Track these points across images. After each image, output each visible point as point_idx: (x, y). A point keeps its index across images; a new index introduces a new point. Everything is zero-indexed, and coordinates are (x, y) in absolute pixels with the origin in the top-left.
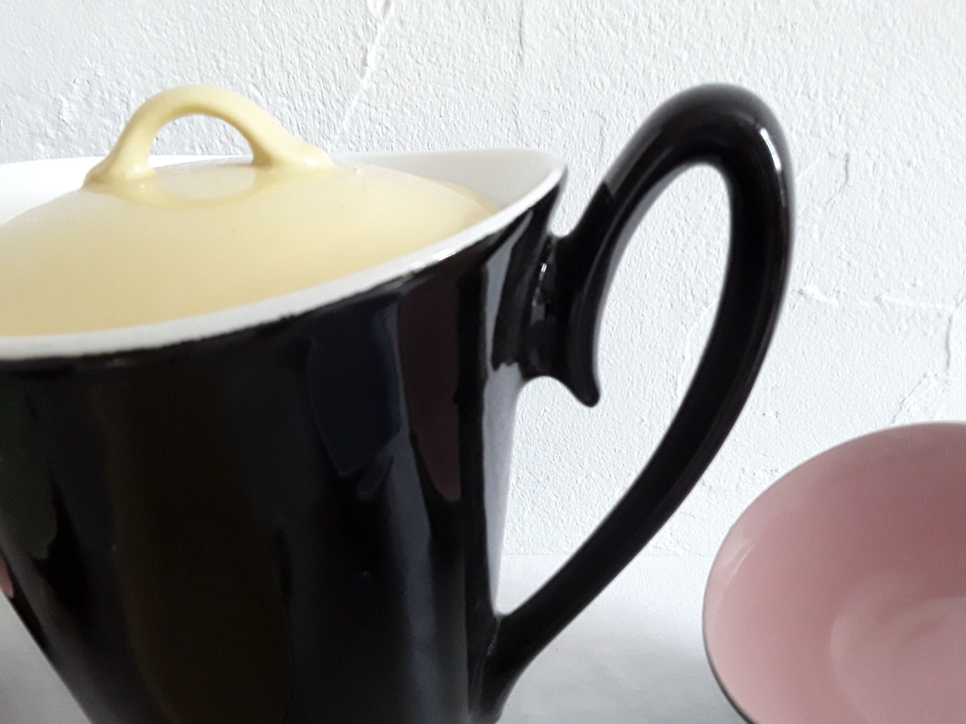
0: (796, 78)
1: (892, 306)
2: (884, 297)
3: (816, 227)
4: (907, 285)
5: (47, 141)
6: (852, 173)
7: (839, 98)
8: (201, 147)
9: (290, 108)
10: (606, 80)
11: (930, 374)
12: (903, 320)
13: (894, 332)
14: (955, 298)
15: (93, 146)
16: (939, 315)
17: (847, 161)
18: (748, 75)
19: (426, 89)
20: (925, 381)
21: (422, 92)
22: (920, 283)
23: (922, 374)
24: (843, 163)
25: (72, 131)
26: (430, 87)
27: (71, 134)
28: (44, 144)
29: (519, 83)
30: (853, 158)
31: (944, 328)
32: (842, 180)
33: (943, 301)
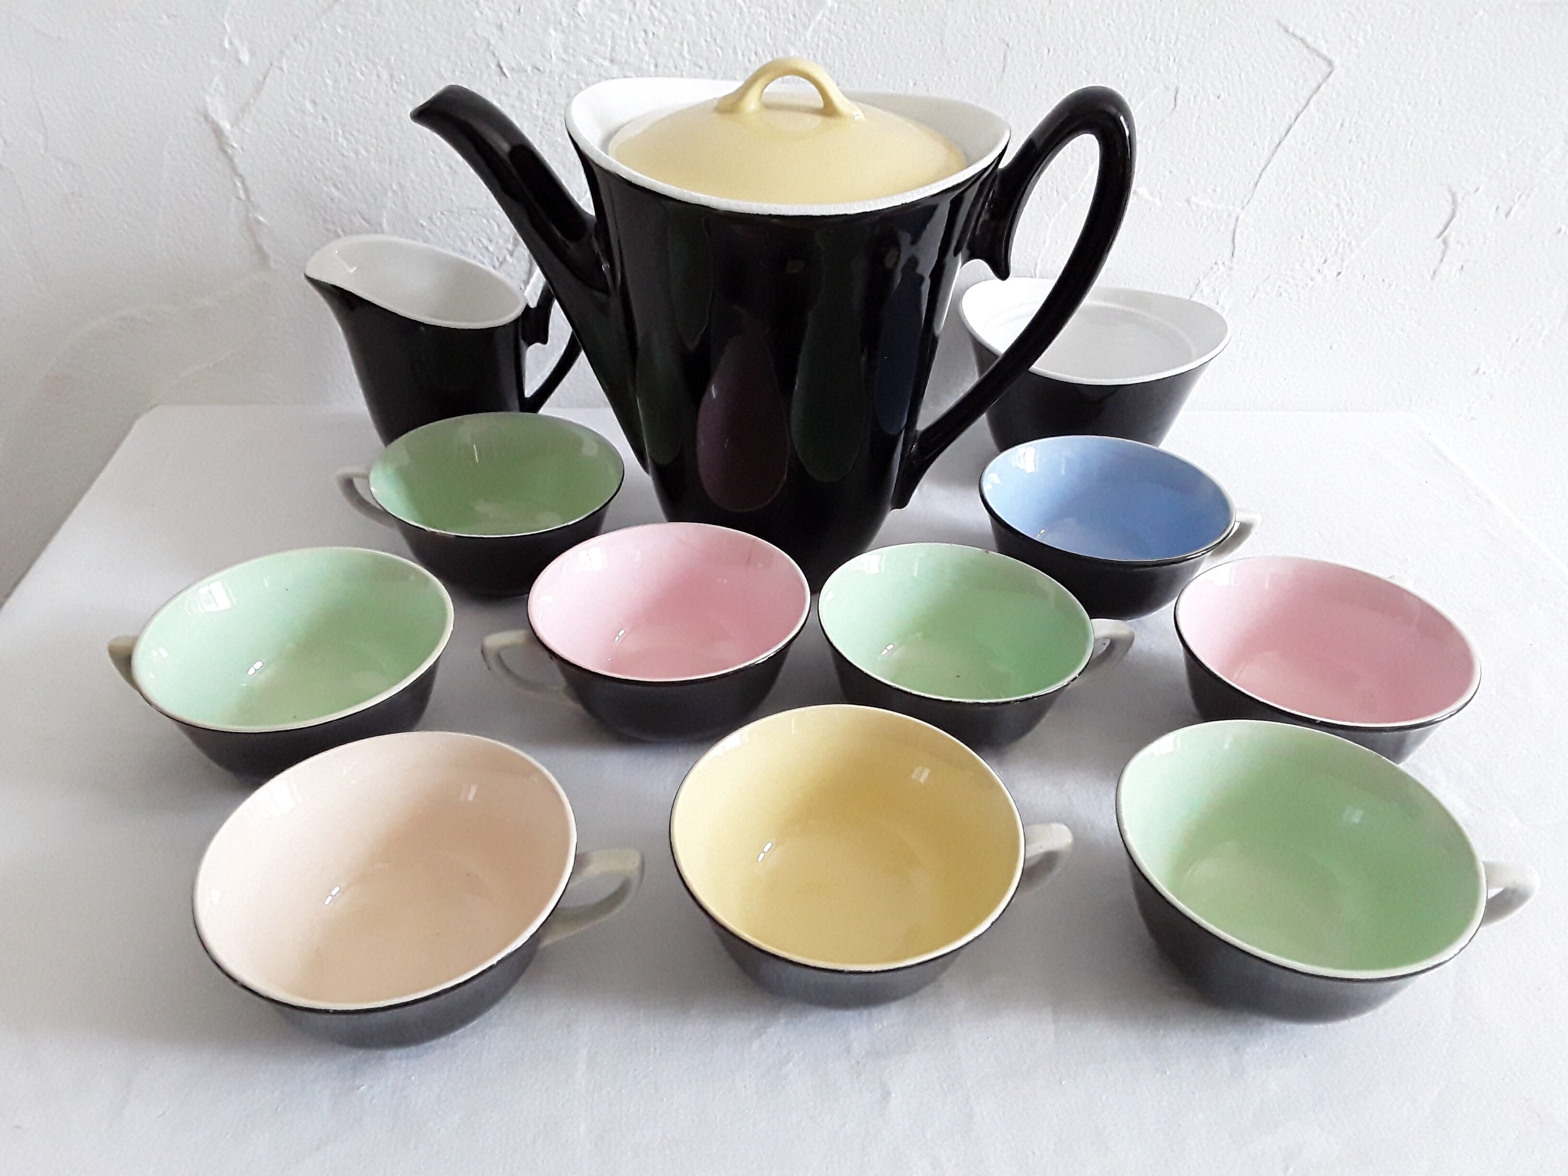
0: (1148, 27)
1: (1197, 206)
2: (1193, 199)
3: (1150, 142)
4: (1210, 191)
5: (559, 27)
6: (1179, 102)
7: (1175, 44)
8: (688, 44)
9: (766, 18)
10: (1014, 17)
11: (1220, 263)
12: (1204, 217)
13: (1197, 227)
14: (1242, 203)
15: (598, 36)
16: (1230, 215)
17: (1177, 92)
18: (1114, 21)
19: (877, 11)
20: (1215, 267)
21: (873, 13)
22: (1218, 189)
23: (1214, 262)
24: (1173, 94)
25: (583, 21)
26: (880, 9)
27: (581, 24)
28: (556, 30)
29: (949, 12)
30: (1181, 91)
31: (1232, 227)
32: (1172, 106)
33: (1233, 204)
